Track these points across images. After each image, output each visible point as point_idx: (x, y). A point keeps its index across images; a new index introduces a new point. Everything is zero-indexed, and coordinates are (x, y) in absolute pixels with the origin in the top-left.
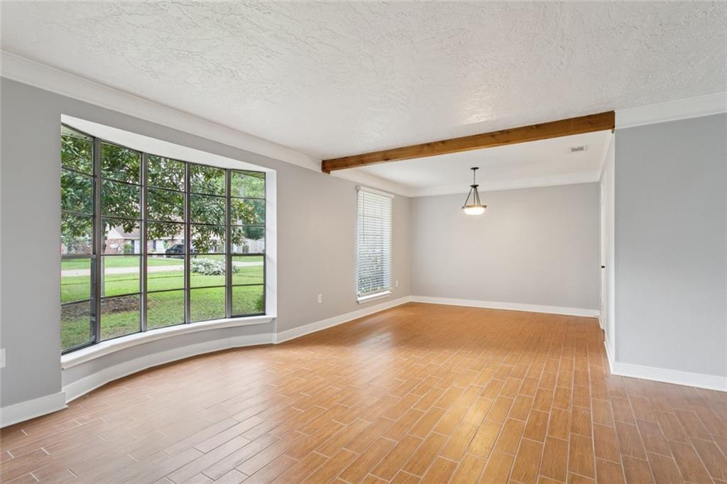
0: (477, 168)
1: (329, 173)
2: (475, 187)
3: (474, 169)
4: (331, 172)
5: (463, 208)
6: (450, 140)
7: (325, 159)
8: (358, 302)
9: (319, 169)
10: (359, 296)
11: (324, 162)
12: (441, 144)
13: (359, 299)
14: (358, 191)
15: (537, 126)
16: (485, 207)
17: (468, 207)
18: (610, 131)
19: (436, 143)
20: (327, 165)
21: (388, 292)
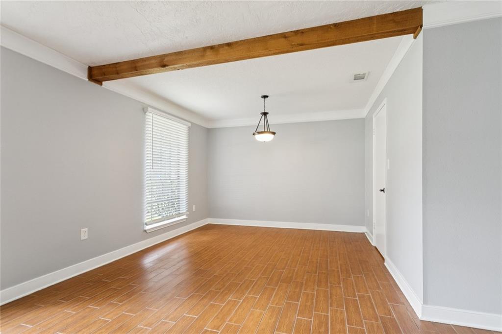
0: (267, 97)
1: (101, 84)
2: (265, 114)
3: (265, 97)
4: (103, 83)
5: (254, 134)
6: (236, 43)
7: (92, 65)
8: (145, 231)
9: (84, 77)
10: (146, 224)
11: (90, 69)
12: (227, 47)
13: (147, 228)
14: (145, 113)
15: (335, 25)
16: (274, 133)
17: (259, 133)
18: (412, 35)
19: (221, 46)
20: (95, 72)
21: (184, 217)
